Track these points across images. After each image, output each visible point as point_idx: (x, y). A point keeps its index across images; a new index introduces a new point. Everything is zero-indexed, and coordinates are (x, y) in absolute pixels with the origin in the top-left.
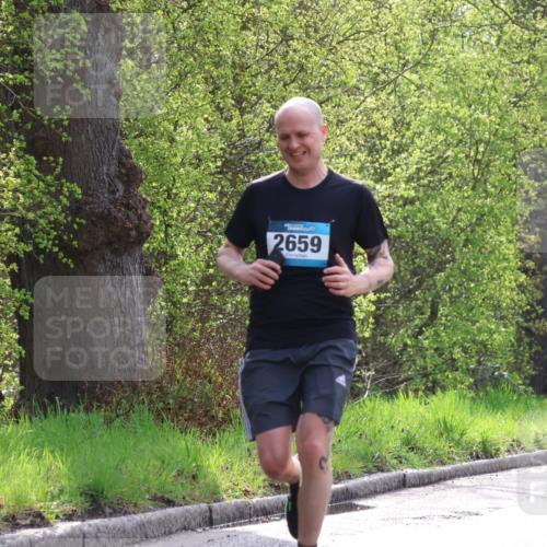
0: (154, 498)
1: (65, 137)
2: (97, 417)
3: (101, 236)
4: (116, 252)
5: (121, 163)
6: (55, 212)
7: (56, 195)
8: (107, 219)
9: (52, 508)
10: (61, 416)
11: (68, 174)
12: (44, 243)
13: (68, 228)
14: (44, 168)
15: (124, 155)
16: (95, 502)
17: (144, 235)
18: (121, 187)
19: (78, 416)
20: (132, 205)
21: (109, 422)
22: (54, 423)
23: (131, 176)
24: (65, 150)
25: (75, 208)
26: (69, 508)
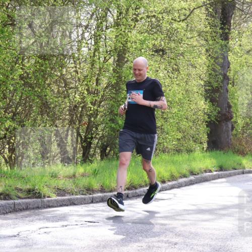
0: (233, 168)
1: (217, 99)
2: (222, 152)
3: (223, 118)
4: (227, 121)
5: (228, 104)
6: (215, 113)
7: (215, 110)
8: (225, 115)
9: (213, 169)
10: (215, 152)
11: (218, 106)
12: (213, 119)
13: (217, 116)
14: (213, 105)
15: (228, 103)
16: (221, 168)
17: (232, 118)
18: (228, 109)
19: (218, 152)
20: (229, 112)
21: (224, 153)
22: (214, 153)
23: (230, 107)
24: (217, 101)
25: (219, 113)
26: (216, 169)
